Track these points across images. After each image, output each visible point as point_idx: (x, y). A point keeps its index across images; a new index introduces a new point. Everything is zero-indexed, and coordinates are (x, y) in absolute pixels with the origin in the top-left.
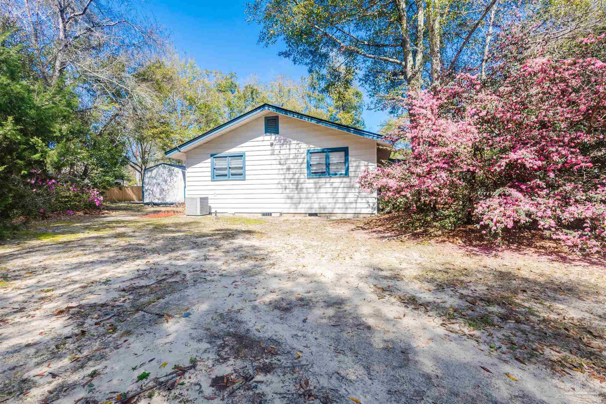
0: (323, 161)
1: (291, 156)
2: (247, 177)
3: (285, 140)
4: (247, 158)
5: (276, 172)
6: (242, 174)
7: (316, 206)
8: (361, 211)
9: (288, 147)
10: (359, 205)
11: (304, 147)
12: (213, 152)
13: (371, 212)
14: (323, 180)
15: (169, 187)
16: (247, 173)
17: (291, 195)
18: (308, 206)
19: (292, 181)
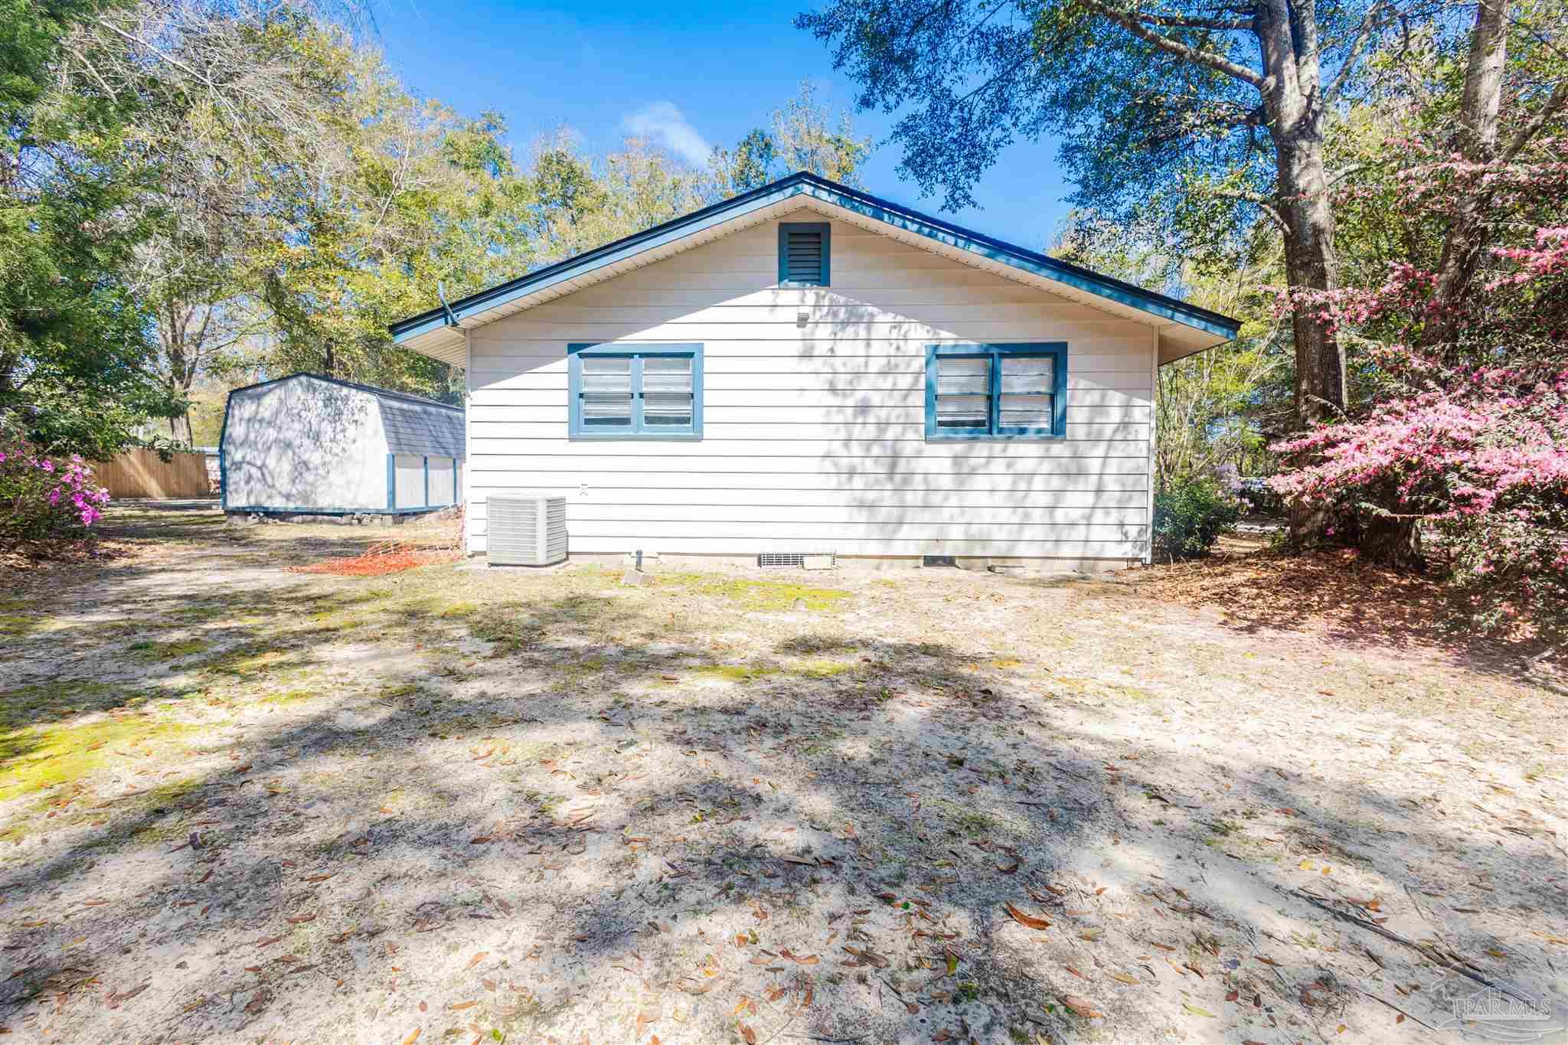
0: (980, 386)
1: (875, 365)
2: (708, 431)
3: (852, 310)
4: (709, 365)
5: (818, 415)
6: (686, 420)
7: (956, 532)
8: (1102, 549)
9: (863, 334)
10: (1096, 533)
11: (919, 337)
12: (578, 335)
13: (1130, 556)
14: (982, 449)
15: (329, 457)
16: (708, 415)
17: (870, 496)
18: (929, 532)
19: (876, 450)
